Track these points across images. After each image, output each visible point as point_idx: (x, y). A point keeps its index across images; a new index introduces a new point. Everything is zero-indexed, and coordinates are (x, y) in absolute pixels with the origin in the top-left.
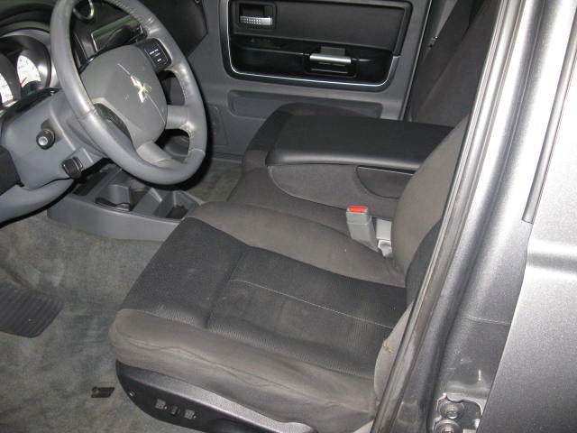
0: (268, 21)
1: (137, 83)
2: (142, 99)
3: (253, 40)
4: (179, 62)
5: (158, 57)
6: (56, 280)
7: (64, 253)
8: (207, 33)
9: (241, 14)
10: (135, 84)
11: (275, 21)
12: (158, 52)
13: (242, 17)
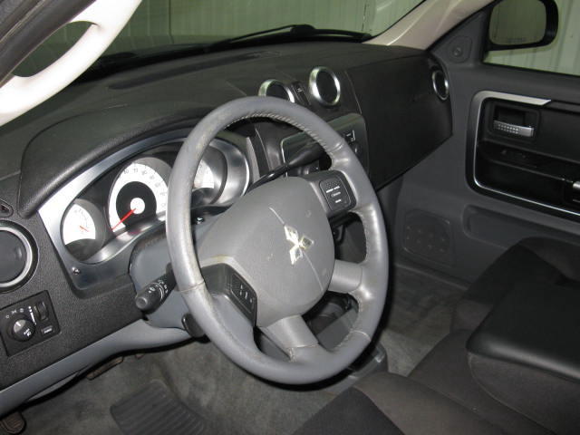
0: (528, 130)
1: (292, 237)
2: (293, 259)
3: (504, 152)
4: (368, 204)
5: (337, 198)
6: (205, 400)
7: (218, 373)
8: (451, 134)
9: (496, 118)
10: (288, 238)
11: (536, 132)
12: (339, 190)
13: (496, 121)
